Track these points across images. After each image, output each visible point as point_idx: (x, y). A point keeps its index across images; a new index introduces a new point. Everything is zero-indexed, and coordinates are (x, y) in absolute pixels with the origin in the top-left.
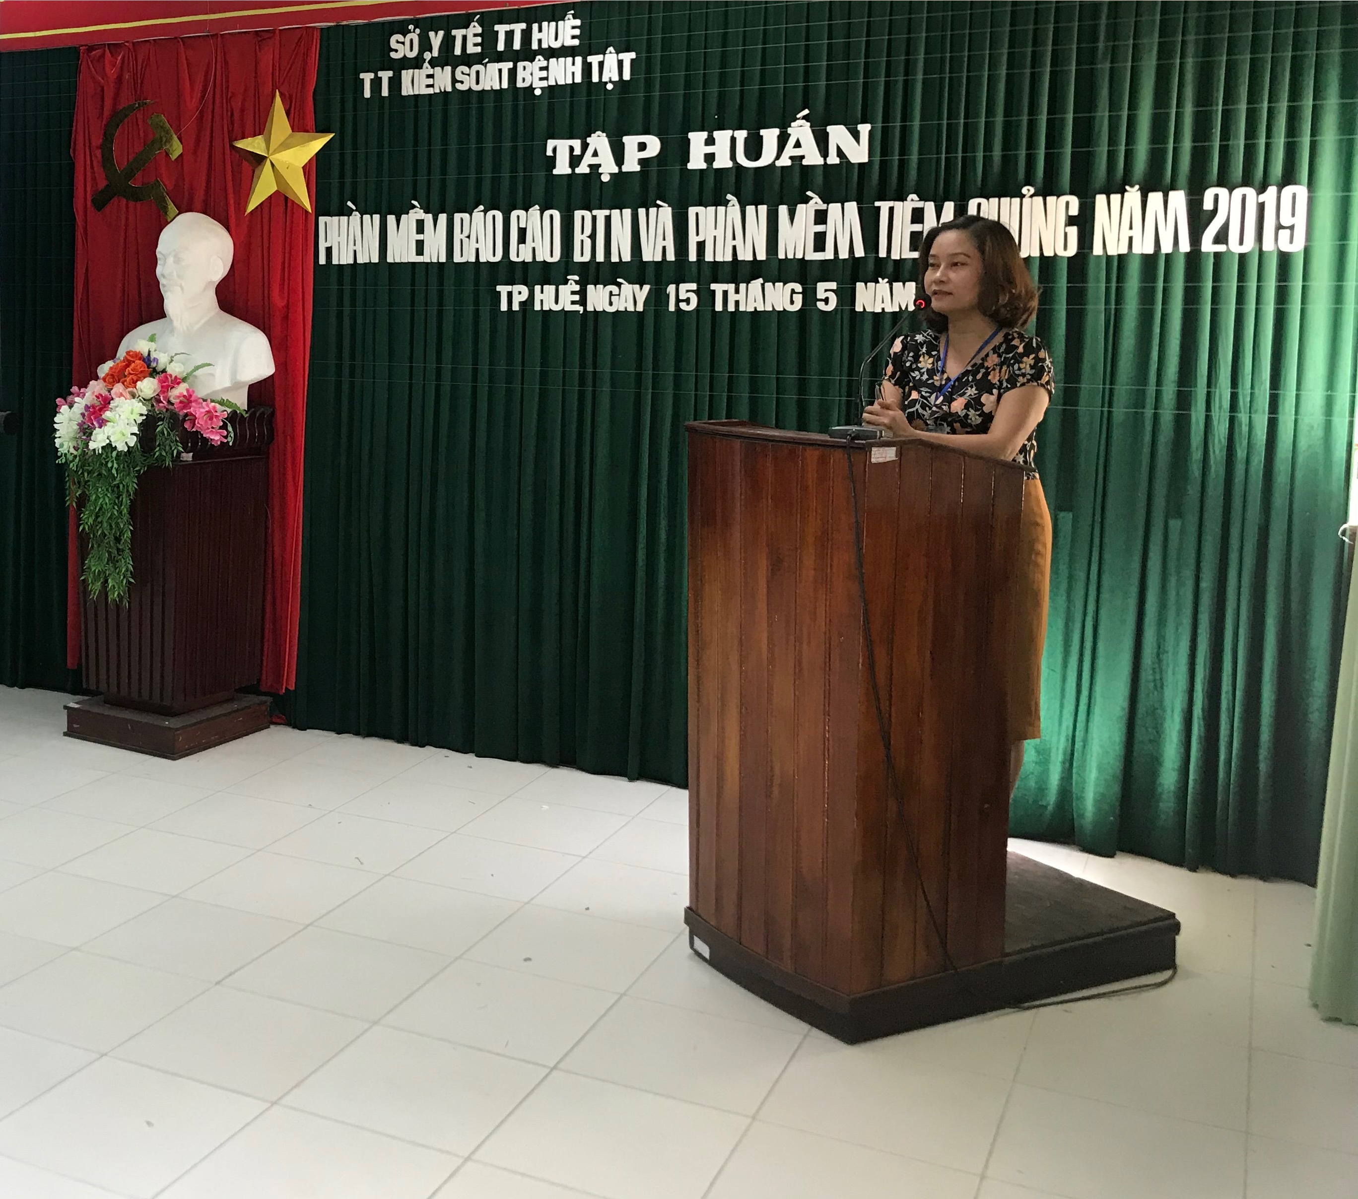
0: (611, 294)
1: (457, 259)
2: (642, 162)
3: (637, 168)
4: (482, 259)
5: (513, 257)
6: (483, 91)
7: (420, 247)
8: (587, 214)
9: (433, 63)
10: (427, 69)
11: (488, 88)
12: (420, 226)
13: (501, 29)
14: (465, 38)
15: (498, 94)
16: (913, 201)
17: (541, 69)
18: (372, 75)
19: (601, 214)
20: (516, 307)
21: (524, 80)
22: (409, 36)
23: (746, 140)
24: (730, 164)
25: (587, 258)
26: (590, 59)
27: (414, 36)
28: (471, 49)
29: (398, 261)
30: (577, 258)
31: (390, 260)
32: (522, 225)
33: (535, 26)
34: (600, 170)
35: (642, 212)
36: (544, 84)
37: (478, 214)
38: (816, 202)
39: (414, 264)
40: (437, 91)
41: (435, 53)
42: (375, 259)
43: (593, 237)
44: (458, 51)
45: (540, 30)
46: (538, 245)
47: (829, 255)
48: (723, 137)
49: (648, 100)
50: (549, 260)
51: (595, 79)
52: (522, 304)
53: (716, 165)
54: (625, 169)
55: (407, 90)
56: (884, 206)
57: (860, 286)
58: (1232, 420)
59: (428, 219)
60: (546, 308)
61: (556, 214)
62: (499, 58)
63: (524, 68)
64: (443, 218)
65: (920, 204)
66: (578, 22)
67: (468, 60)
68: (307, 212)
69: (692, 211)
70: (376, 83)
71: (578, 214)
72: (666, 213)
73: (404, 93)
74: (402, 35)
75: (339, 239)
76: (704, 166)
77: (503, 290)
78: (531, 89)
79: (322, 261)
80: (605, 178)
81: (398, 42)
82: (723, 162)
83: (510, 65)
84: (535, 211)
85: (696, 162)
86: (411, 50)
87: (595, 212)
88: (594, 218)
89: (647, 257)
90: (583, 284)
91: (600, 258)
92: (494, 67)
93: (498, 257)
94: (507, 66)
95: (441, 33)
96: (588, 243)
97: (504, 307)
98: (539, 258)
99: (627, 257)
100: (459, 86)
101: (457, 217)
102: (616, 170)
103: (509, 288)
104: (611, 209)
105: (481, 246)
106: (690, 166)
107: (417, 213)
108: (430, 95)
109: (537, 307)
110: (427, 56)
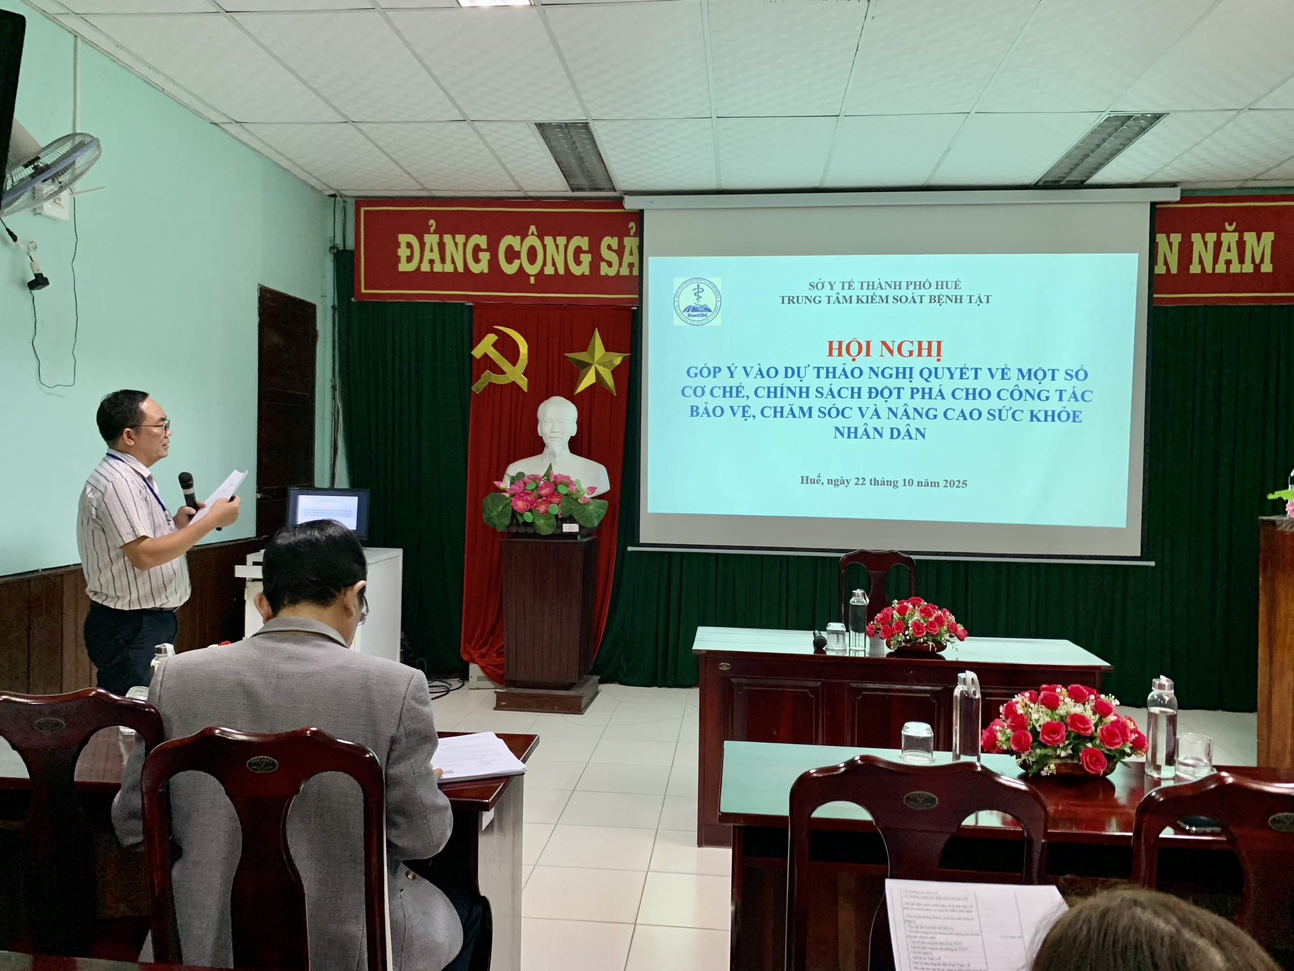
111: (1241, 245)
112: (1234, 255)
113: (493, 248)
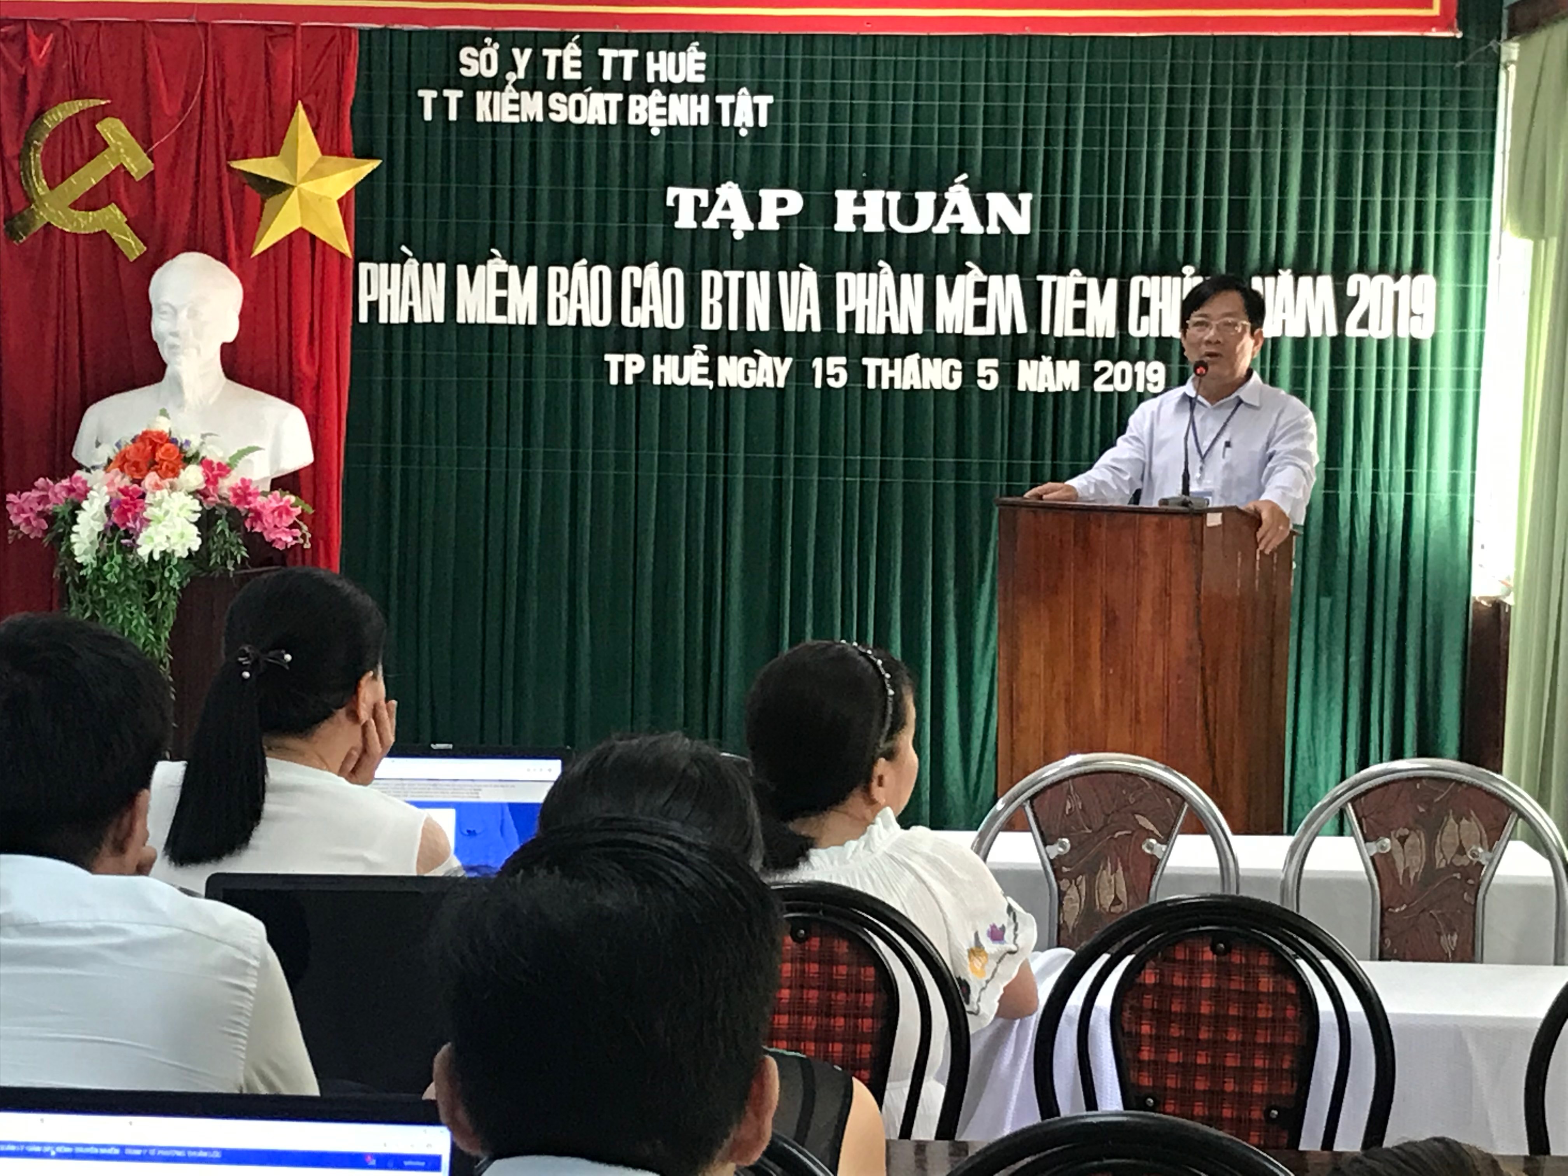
0: (747, 367)
1: (552, 321)
2: (780, 219)
3: (776, 226)
4: (586, 322)
5: (626, 321)
6: (585, 125)
7: (502, 306)
8: (717, 275)
9: (518, 86)
10: (510, 93)
11: (591, 121)
12: (502, 280)
13: (608, 54)
14: (560, 61)
15: (604, 130)
16: (1076, 277)
17: (660, 105)
18: (434, 94)
19: (734, 276)
20: (629, 380)
21: (637, 117)
22: (485, 52)
23: (900, 202)
25: (717, 325)
26: (719, 99)
27: (492, 51)
28: (568, 75)
29: (471, 320)
30: (706, 325)
31: (461, 319)
32: (637, 284)
33: (650, 55)
34: (733, 226)
35: (782, 275)
36: (663, 123)
37: (580, 269)
38: (976, 274)
39: (492, 326)
40: (524, 119)
41: (521, 75)
42: (440, 318)
43: (725, 301)
44: (551, 75)
45: (657, 60)
46: (657, 308)
47: (989, 330)
49: (786, 151)
50: (671, 326)
51: (726, 122)
52: (636, 377)
53: (867, 228)
54: (762, 226)
55: (482, 114)
56: (1047, 280)
57: (1022, 363)
58: (1374, 498)
59: (513, 272)
60: (667, 382)
61: (679, 274)
62: (603, 87)
63: (638, 103)
64: (532, 272)
65: (1083, 280)
66: (703, 56)
67: (563, 86)
68: (343, 256)
69: (841, 277)
70: (441, 104)
71: (706, 275)
72: (810, 278)
73: (480, 118)
74: (476, 47)
75: (389, 292)
76: (852, 228)
77: (613, 359)
78: (646, 127)
79: (363, 318)
80: (738, 235)
81: (469, 56)
83: (620, 97)
84: (652, 269)
86: (489, 66)
87: (727, 273)
88: (726, 281)
89: (789, 325)
90: (713, 354)
91: (733, 325)
92: (598, 99)
93: (606, 321)
94: (615, 98)
95: (528, 52)
96: (718, 309)
97: (614, 380)
98: (658, 324)
99: (765, 326)
100: (553, 117)
101: (553, 271)
102: (750, 227)
103: (620, 358)
104: (746, 270)
105: (584, 306)
107: (498, 265)
108: (513, 125)
109: (657, 381)
110: (511, 77)
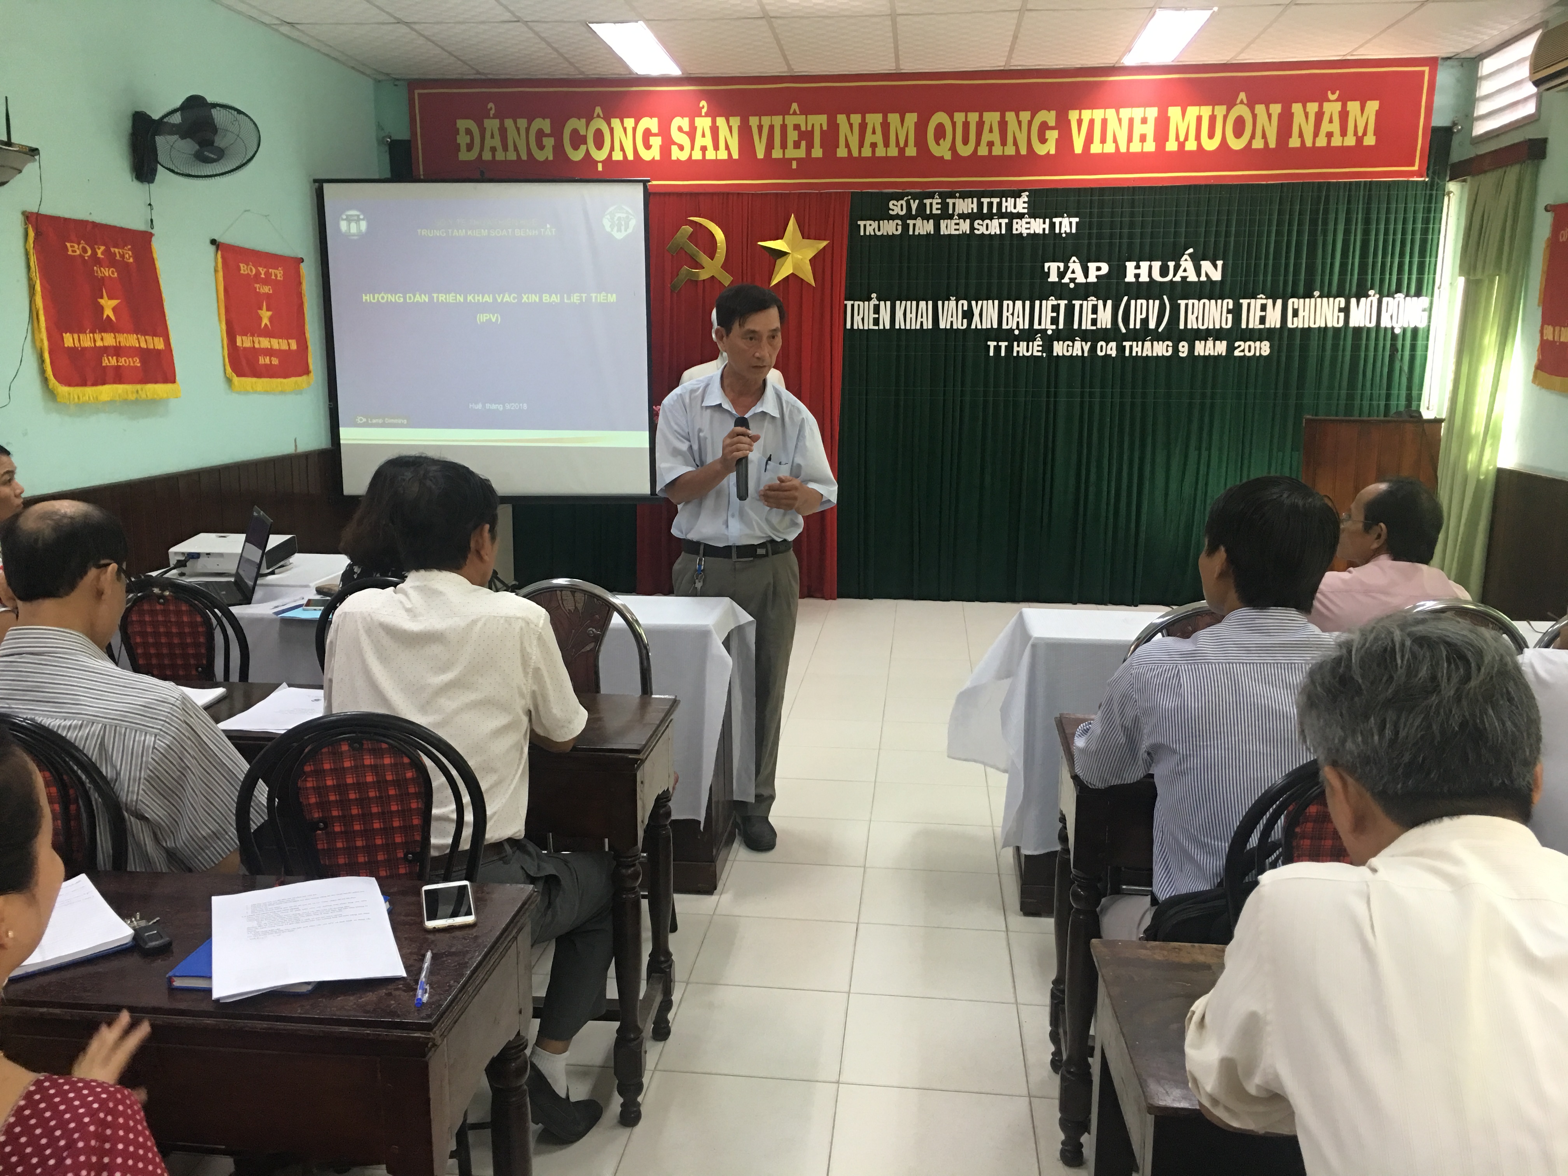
24: (1147, 280)
48: (1144, 265)
82: (1144, 278)
85: (1130, 278)
106: (1127, 280)
111: (1344, 115)
112: (1336, 127)
113: (557, 133)
